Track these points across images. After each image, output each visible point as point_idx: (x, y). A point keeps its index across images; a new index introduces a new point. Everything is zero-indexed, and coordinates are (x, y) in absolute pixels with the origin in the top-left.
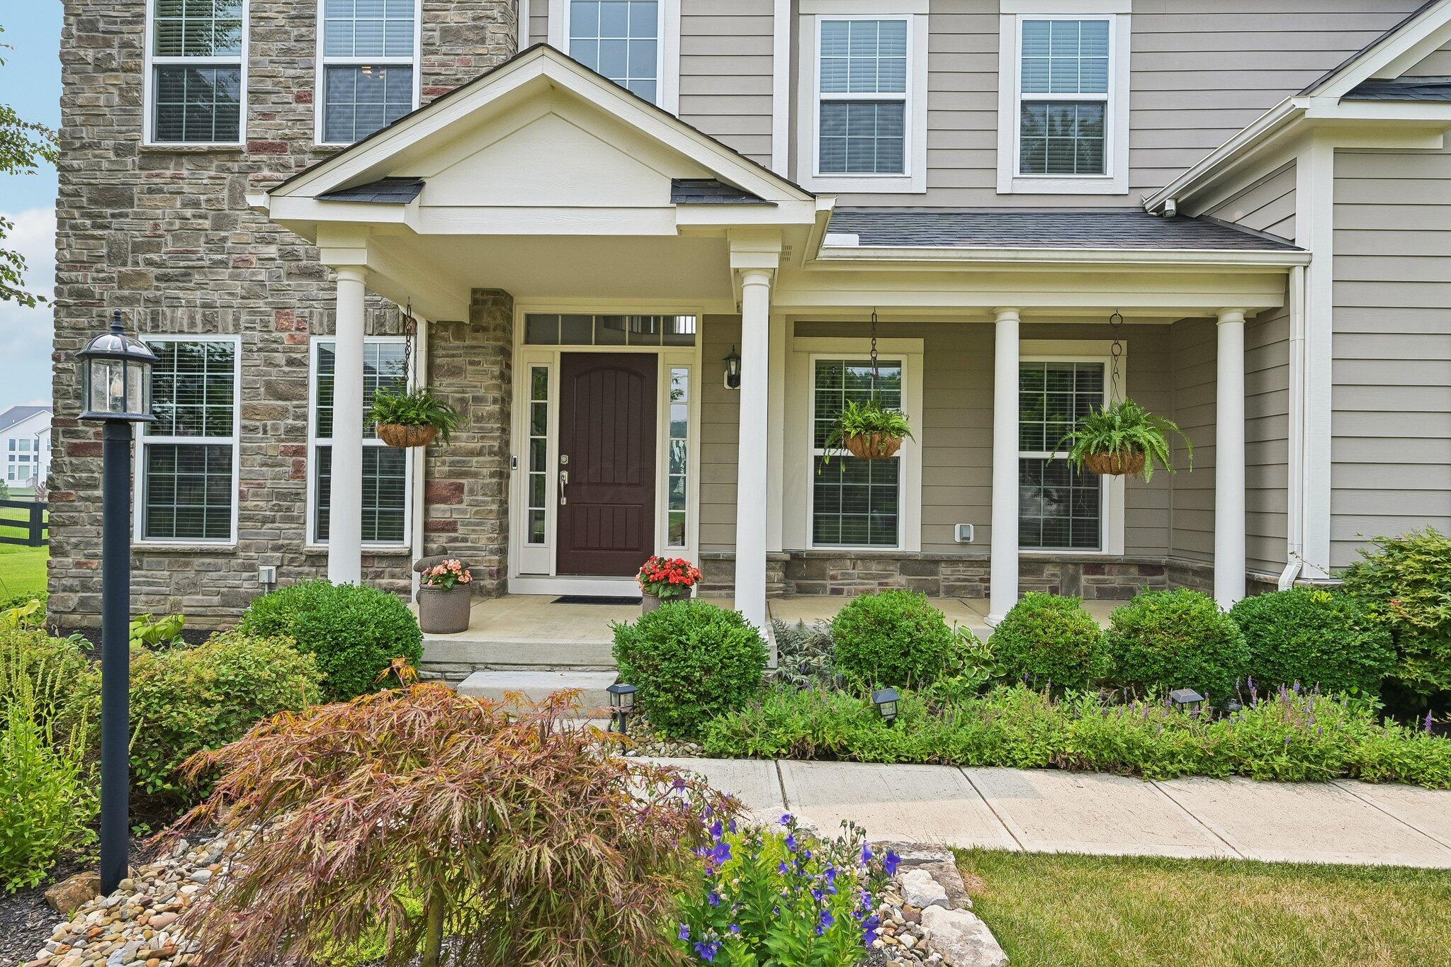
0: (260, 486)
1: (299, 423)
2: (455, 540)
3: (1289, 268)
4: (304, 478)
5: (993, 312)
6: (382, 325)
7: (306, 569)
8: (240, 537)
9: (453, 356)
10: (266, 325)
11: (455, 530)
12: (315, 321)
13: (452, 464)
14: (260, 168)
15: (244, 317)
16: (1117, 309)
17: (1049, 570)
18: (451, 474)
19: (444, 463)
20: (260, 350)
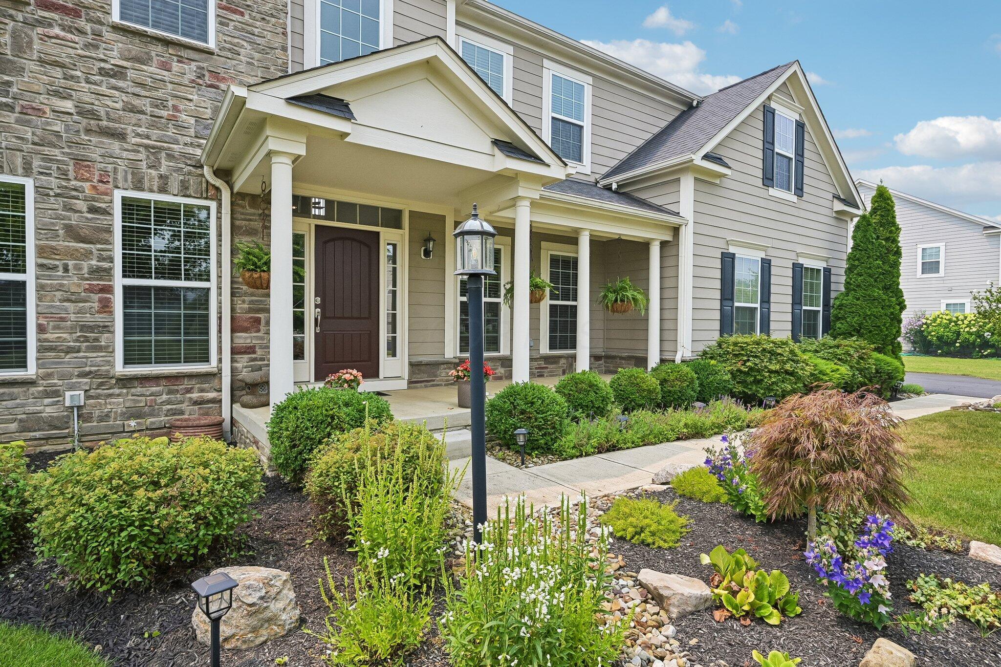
0: (63, 319)
1: (105, 265)
2: (255, 359)
3: (680, 225)
4: (111, 313)
5: (577, 231)
6: (187, 188)
7: (117, 391)
8: (39, 367)
9: (250, 220)
10: (65, 173)
11: (254, 352)
12: (120, 176)
13: (251, 302)
14: (50, 25)
15: (36, 163)
16: (620, 234)
17: (563, 361)
18: (250, 310)
19: (244, 302)
20: (57, 195)
